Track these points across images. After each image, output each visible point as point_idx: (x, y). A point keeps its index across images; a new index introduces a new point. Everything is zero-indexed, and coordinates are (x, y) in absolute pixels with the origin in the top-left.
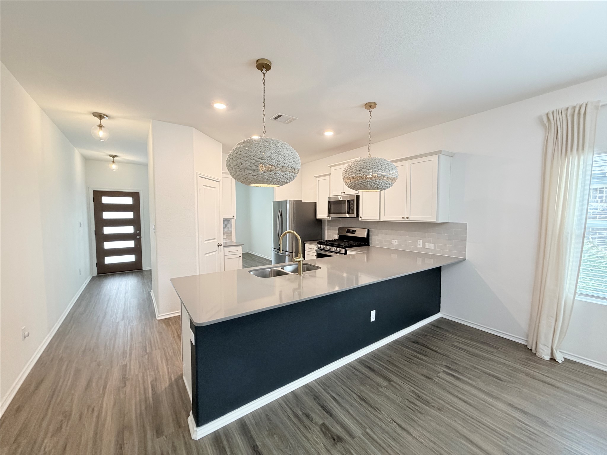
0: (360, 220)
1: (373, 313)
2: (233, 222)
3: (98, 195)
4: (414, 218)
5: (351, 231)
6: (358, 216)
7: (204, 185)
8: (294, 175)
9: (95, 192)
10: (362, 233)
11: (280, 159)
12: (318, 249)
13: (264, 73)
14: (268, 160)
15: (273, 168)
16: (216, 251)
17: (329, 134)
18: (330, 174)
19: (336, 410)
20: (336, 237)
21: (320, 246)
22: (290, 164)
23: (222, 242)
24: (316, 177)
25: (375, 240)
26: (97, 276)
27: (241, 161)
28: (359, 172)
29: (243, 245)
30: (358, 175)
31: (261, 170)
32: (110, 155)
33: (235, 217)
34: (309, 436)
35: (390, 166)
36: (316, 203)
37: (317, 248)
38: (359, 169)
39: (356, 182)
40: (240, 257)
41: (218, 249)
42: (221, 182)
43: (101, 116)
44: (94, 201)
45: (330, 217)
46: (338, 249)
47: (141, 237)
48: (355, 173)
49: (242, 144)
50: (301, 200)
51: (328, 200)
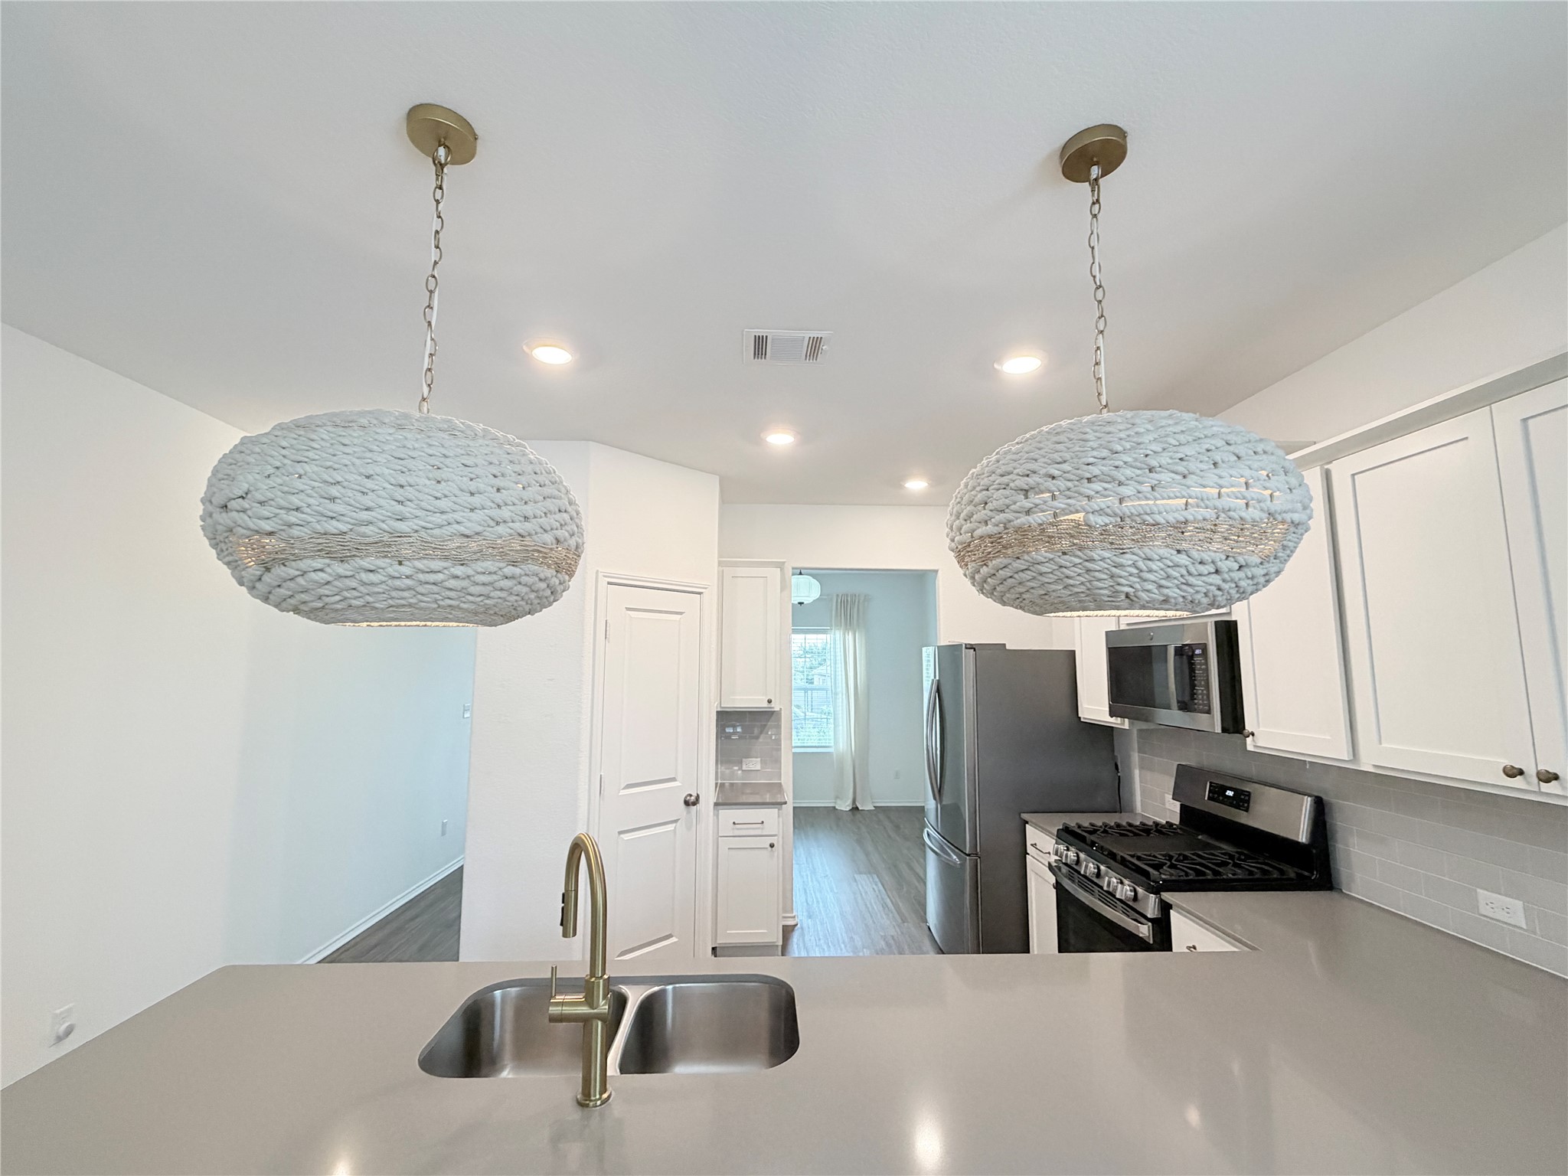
0: (1250, 748)
5: (1230, 793)
6: (1234, 721)
7: (628, 609)
10: (1285, 820)
12: (1060, 862)
20: (1169, 811)
21: (1062, 847)
23: (707, 791)
36: (1072, 654)
37: (1055, 858)
40: (772, 846)
41: (688, 813)
42: (709, 594)
45: (1124, 719)
50: (1004, 645)
51: (1107, 645)
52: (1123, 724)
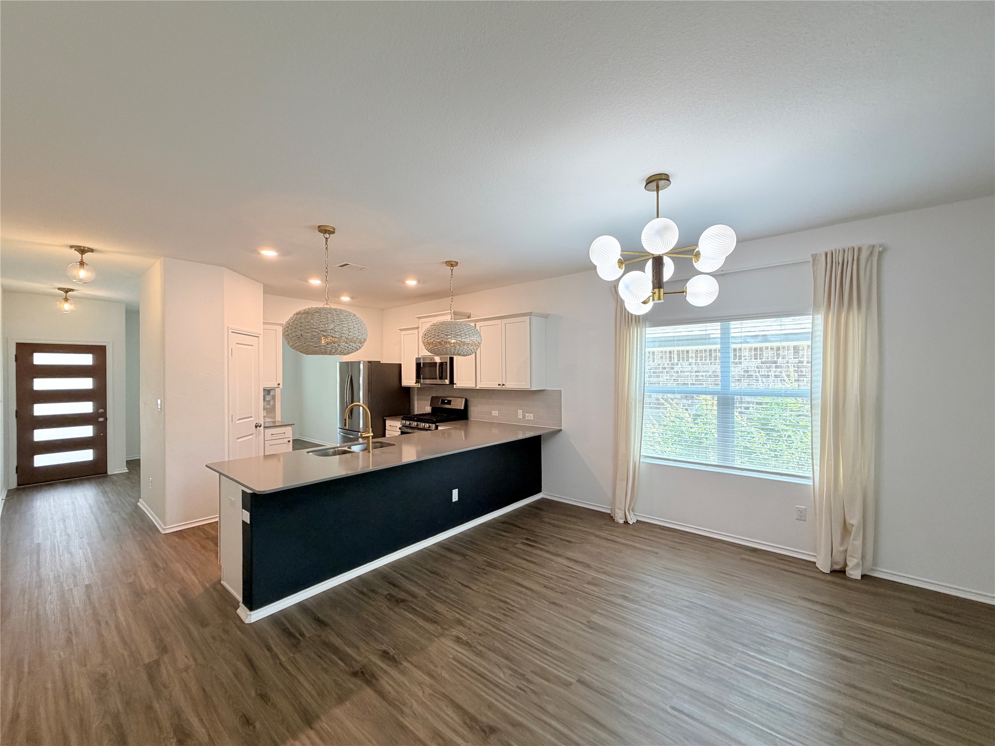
0: (455, 387)
1: (455, 493)
2: (278, 392)
3: (25, 351)
4: (511, 385)
5: (446, 401)
6: (452, 382)
7: (237, 344)
8: (361, 345)
9: (20, 346)
10: (459, 404)
11: (344, 332)
12: (403, 426)
13: (326, 238)
14: (331, 332)
15: (336, 340)
16: (252, 434)
17: (411, 283)
18: (418, 328)
19: (404, 583)
20: (428, 409)
21: (404, 422)
22: (355, 335)
23: (262, 422)
24: (401, 330)
25: (475, 412)
26: (17, 489)
27: (302, 333)
28: (438, 338)
29: (294, 424)
30: (437, 340)
31: (323, 342)
32: (59, 289)
33: (281, 386)
34: (373, 603)
35: (473, 331)
36: (400, 365)
37: (401, 426)
38: (438, 334)
39: (436, 347)
40: (289, 441)
41: (256, 431)
42: (261, 337)
43: (82, 251)
44: (16, 361)
45: (420, 384)
46: (427, 425)
47: (106, 419)
48: (434, 337)
49: (302, 315)
50: (380, 362)
51: (416, 361)
52: (418, 385)
